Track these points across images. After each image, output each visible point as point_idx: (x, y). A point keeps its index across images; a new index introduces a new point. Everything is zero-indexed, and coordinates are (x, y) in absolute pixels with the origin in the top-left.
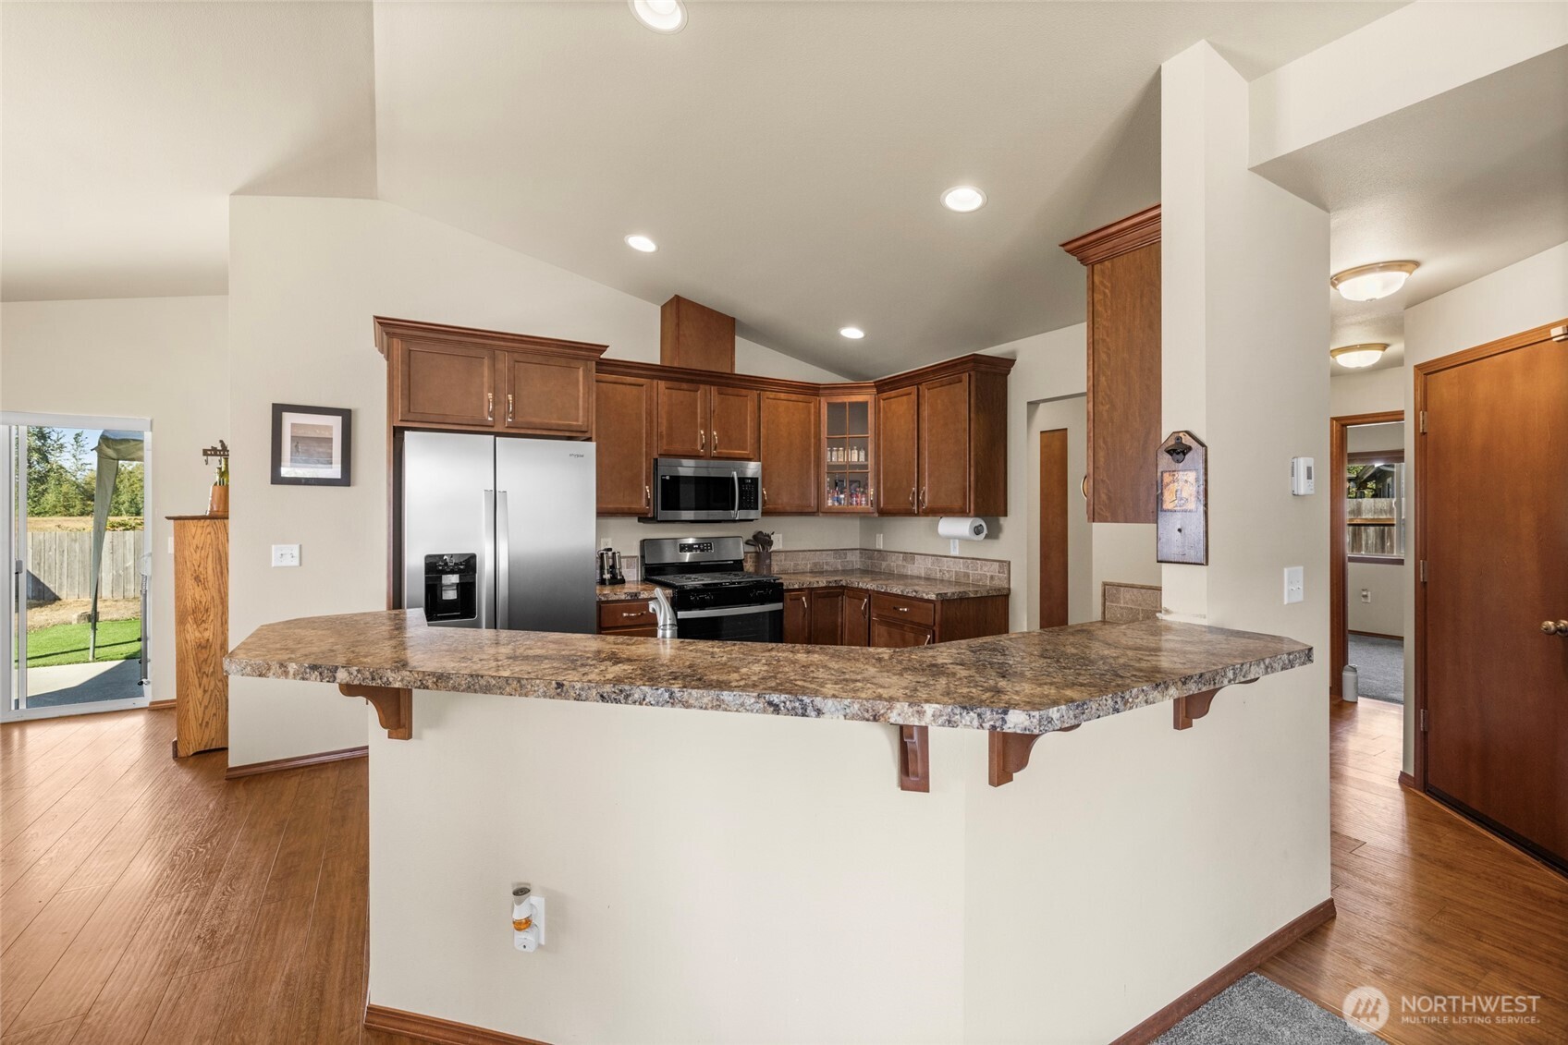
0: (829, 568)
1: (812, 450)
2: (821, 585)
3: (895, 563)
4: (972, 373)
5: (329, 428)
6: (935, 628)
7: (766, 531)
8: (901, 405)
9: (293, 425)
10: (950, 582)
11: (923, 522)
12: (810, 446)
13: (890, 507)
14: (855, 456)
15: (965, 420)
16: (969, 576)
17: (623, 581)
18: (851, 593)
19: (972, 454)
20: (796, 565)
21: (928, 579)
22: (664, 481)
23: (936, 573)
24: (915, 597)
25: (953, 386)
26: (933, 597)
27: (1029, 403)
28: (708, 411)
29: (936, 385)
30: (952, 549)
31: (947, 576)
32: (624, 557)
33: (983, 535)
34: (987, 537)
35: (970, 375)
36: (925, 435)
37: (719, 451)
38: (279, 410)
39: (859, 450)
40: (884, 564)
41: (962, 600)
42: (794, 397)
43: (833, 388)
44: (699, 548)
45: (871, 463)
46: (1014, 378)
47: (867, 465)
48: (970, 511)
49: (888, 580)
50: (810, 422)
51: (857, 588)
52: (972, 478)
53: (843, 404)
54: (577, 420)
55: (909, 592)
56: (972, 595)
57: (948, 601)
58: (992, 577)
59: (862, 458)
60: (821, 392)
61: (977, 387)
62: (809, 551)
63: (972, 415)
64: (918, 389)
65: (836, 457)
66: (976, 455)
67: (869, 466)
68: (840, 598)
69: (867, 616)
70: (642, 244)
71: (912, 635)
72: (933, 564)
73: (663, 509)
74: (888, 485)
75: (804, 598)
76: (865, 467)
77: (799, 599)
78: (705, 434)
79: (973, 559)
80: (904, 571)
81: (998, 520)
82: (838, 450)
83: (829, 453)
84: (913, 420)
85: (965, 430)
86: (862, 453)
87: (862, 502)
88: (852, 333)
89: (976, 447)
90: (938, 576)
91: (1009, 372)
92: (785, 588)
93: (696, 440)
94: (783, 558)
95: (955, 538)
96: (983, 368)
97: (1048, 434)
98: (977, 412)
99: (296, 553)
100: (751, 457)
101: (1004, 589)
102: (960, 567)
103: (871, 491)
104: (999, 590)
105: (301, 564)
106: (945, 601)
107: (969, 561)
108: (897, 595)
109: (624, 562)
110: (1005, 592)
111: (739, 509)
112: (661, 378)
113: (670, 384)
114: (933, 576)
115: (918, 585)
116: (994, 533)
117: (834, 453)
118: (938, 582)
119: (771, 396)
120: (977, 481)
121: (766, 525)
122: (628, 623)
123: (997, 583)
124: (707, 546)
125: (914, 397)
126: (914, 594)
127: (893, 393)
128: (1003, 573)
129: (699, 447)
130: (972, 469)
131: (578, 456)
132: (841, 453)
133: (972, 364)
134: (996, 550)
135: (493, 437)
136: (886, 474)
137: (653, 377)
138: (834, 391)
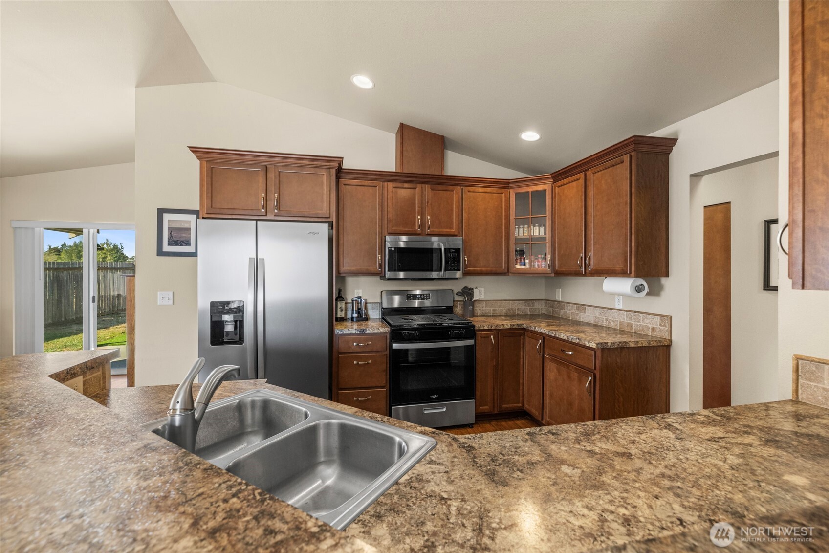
0: (520, 313)
1: (504, 228)
2: (506, 327)
3: (570, 312)
4: (633, 154)
5: (189, 222)
6: (595, 372)
7: (470, 286)
8: (572, 189)
9: (169, 221)
10: (615, 329)
11: (590, 282)
12: (502, 225)
13: (563, 269)
14: (537, 231)
15: (627, 195)
16: (631, 326)
17: (367, 319)
18: (530, 335)
19: (633, 223)
20: (495, 310)
21: (596, 326)
22: (390, 251)
23: (603, 322)
24: (578, 343)
25: (615, 167)
26: (594, 345)
27: (692, 176)
28: (424, 202)
29: (601, 168)
30: (617, 303)
31: (612, 325)
32: (370, 303)
33: (645, 293)
34: (648, 294)
35: (631, 156)
36: (591, 211)
37: (432, 230)
38: (161, 212)
39: (540, 226)
40: (562, 312)
41: (622, 349)
42: (489, 190)
43: (519, 182)
44: (421, 297)
45: (548, 236)
46: (675, 156)
47: (546, 238)
48: (631, 273)
49: (560, 325)
50: (502, 208)
51: (534, 331)
52: (633, 244)
53: (528, 192)
54: (322, 210)
55: (573, 338)
56: (632, 345)
57: (609, 349)
58: (653, 329)
59: (542, 233)
60: (511, 185)
61: (638, 165)
62: (505, 300)
63: (633, 190)
64: (586, 175)
65: (522, 232)
66: (637, 224)
67: (547, 238)
68: (522, 337)
69: (541, 353)
70: (363, 81)
71: (576, 374)
72: (600, 314)
73: (389, 271)
74: (562, 252)
75: (492, 337)
76: (545, 239)
77: (488, 337)
78: (421, 219)
79: (635, 312)
80: (577, 318)
81: (660, 279)
82: (524, 227)
83: (517, 230)
84: (582, 200)
85: (626, 203)
86: (542, 229)
87: (542, 264)
88: (530, 136)
89: (637, 217)
90: (605, 324)
91: (671, 151)
92: (476, 328)
93: (415, 222)
94: (484, 305)
95: (619, 295)
96: (644, 148)
97: (711, 208)
98: (638, 188)
99: (171, 297)
100: (456, 234)
101: (666, 340)
102: (624, 318)
103: (549, 257)
104: (660, 341)
105: (173, 304)
106: (605, 349)
107: (632, 314)
108: (564, 340)
109: (369, 306)
110: (666, 343)
111: (445, 270)
112: (389, 181)
113: (395, 184)
114: (600, 323)
115: (583, 332)
116: (655, 291)
117: (521, 230)
118: (605, 329)
119: (472, 190)
120: (637, 246)
121: (470, 282)
122: (358, 350)
123: (658, 334)
124: (427, 296)
125: (582, 181)
126: (578, 340)
127: (565, 181)
128: (665, 326)
129: (417, 228)
130: (633, 237)
131: (315, 233)
132: (526, 229)
133: (633, 146)
134: (656, 305)
135: (255, 221)
136: (560, 244)
137: (384, 181)
138: (520, 184)
